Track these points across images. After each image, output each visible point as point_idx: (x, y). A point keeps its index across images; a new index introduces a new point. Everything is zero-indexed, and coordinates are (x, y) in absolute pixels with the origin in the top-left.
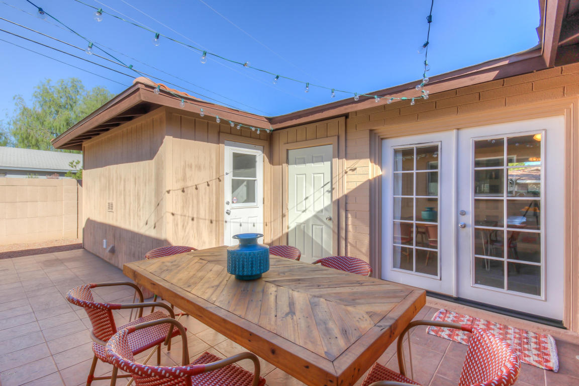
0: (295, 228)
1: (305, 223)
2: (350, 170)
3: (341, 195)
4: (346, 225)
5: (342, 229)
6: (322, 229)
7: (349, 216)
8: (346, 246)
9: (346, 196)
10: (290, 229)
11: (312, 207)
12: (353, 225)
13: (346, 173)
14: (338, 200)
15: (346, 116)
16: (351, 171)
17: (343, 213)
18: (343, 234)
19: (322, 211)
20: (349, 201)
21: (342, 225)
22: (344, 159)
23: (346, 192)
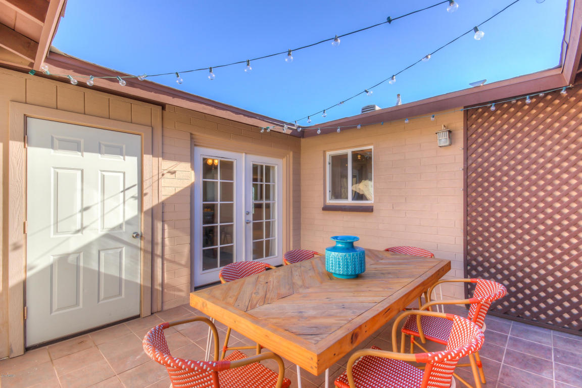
0: (52, 266)
1: (78, 252)
2: (169, 172)
3: (155, 202)
4: (163, 238)
5: (157, 244)
6: (121, 253)
7: (166, 227)
8: (163, 264)
9: (163, 204)
10: (29, 274)
11: (99, 222)
12: (170, 237)
13: (163, 175)
14: (152, 209)
15: (163, 106)
16: (169, 174)
17: (159, 225)
18: (158, 251)
19: (120, 226)
20: (166, 209)
21: (157, 240)
22: (160, 159)
23: (162, 198)
